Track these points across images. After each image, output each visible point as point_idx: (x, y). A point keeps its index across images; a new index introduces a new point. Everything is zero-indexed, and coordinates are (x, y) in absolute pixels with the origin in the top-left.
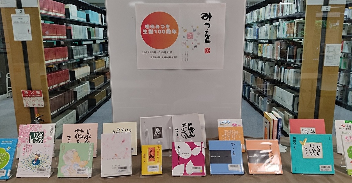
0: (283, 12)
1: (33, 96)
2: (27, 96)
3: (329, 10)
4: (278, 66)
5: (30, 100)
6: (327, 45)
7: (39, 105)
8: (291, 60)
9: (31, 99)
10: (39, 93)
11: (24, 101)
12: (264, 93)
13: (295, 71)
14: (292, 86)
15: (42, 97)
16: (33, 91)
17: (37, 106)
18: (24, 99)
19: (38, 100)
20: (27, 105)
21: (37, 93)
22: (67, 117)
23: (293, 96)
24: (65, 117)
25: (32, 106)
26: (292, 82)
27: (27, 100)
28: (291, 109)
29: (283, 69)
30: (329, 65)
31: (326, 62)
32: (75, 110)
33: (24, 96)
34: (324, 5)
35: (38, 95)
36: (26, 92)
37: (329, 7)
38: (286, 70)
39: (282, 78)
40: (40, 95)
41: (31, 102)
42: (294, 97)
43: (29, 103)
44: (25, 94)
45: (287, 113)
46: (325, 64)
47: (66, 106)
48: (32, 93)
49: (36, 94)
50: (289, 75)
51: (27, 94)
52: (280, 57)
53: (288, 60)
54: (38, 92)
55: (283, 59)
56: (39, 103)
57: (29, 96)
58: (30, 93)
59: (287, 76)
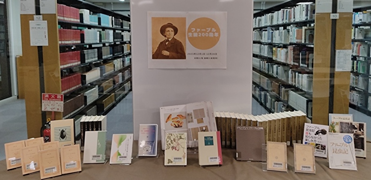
0: (294, 18)
1: (53, 99)
2: (47, 99)
3: (338, 18)
4: (292, 71)
6: (337, 51)
7: (58, 109)
8: (304, 65)
9: (50, 103)
10: (60, 97)
11: (43, 104)
12: (279, 97)
13: (308, 76)
14: (306, 91)
16: (54, 95)
17: (55, 110)
18: (43, 103)
19: (57, 105)
20: (45, 109)
21: (58, 97)
23: (307, 100)
25: (50, 110)
26: (306, 87)
27: (46, 104)
29: (297, 74)
30: (341, 70)
31: (338, 68)
33: (43, 99)
34: (333, 13)
35: (59, 99)
36: (47, 96)
37: (338, 15)
38: (300, 75)
39: (297, 82)
42: (308, 102)
43: (47, 106)
46: (337, 70)
48: (53, 96)
50: (303, 80)
51: (47, 98)
52: (294, 62)
53: (301, 65)
55: (296, 64)
56: (58, 107)
57: (49, 100)
58: (50, 96)
59: (301, 81)
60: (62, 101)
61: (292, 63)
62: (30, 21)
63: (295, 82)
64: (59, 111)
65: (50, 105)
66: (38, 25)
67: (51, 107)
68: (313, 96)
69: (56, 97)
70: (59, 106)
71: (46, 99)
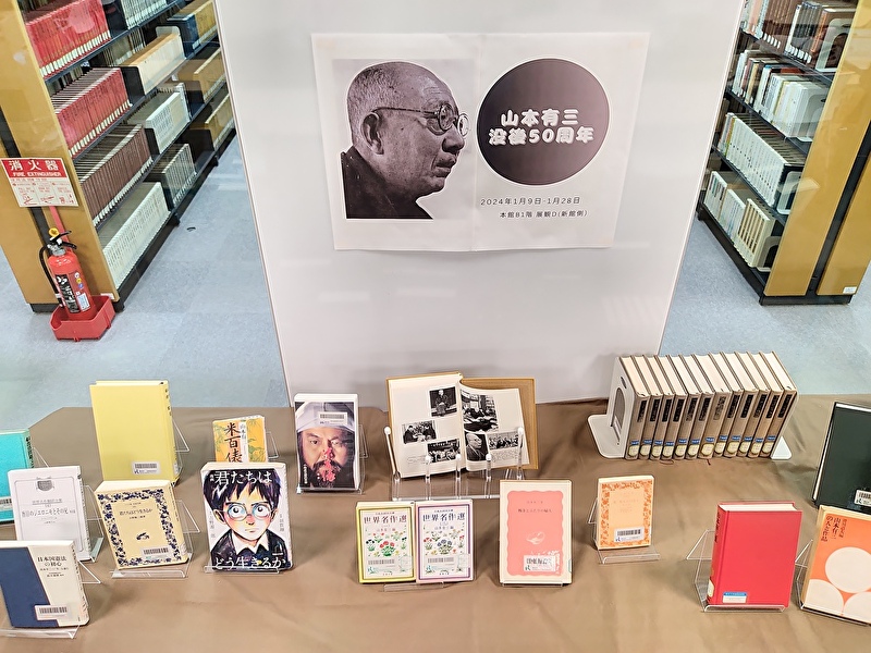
1: (39, 174)
2: (22, 174)
5: (31, 186)
7: (63, 200)
9: (34, 184)
10: (56, 167)
11: (15, 189)
15: (67, 179)
16: (36, 161)
17: (55, 202)
18: (14, 184)
19: (55, 188)
20: (27, 201)
21: (49, 167)
22: (140, 213)
23: (786, 165)
25: (42, 204)
28: (770, 199)
29: (766, 72)
32: (158, 185)
33: (11, 176)
35: (53, 171)
36: (16, 165)
38: (775, 77)
39: (759, 97)
40: (59, 174)
41: (37, 191)
42: (787, 170)
43: (31, 195)
44: (14, 171)
45: (753, 204)
48: (35, 166)
49: (45, 169)
51: (19, 170)
54: (51, 165)
55: (771, 40)
56: (60, 195)
57: (27, 176)
58: (26, 166)
60: (63, 175)
61: (758, 33)
63: (754, 95)
64: (66, 204)
65: (36, 188)
67: (41, 195)
68: (809, 159)
69: (43, 167)
70: (60, 190)
71: (19, 174)
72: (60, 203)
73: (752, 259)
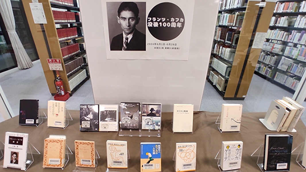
0: (226, 6)
3: (265, 6)
4: (217, 45)
7: (60, 69)
8: (229, 42)
11: (50, 66)
13: (230, 50)
14: (227, 60)
15: (61, 64)
16: (54, 59)
17: (58, 69)
20: (52, 69)
24: (78, 75)
25: (55, 70)
26: (227, 57)
27: (52, 66)
28: (224, 75)
29: (221, 47)
30: (256, 47)
31: (254, 46)
32: (85, 70)
33: (49, 63)
34: (262, 1)
36: (50, 60)
38: (223, 48)
39: (220, 53)
40: (59, 63)
42: (227, 67)
43: (53, 67)
45: (220, 76)
47: (78, 68)
49: (56, 62)
50: (226, 52)
53: (226, 41)
54: (58, 61)
55: (222, 40)
57: (52, 63)
58: (52, 61)
59: (224, 53)
61: (219, 40)
62: (30, 4)
63: (219, 52)
65: (54, 66)
66: (36, 6)
67: (55, 68)
68: (233, 65)
70: (59, 66)
72: (59, 70)
73: (220, 89)
